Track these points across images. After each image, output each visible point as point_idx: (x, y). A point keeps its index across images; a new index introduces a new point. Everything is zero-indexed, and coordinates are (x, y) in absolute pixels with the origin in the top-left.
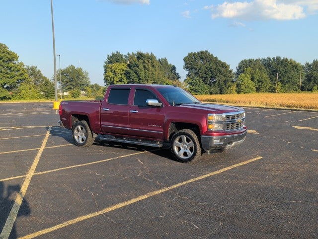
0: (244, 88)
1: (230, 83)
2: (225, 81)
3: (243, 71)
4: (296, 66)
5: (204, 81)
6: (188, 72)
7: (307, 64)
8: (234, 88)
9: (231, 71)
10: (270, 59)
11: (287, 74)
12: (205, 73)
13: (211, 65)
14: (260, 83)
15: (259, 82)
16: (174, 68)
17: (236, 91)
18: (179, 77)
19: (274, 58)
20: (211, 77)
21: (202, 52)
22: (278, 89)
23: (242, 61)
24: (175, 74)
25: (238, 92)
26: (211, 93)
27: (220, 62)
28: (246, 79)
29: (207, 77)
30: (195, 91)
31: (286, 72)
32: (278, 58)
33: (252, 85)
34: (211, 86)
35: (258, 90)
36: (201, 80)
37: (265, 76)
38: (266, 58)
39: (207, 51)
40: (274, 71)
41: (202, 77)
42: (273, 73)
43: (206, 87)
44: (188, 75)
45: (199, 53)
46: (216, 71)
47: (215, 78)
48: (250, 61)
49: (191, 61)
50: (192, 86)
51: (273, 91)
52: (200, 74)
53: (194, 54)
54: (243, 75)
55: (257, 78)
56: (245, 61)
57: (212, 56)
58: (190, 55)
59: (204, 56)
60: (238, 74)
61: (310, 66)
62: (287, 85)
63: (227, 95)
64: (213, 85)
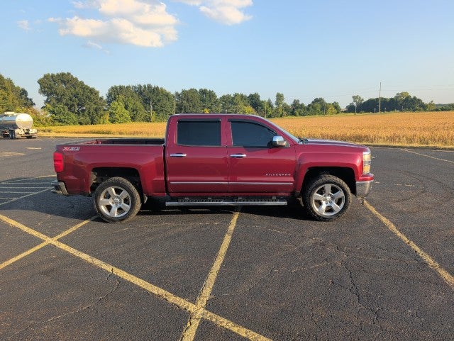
0: (118, 118)
1: (102, 112)
2: (96, 110)
3: (115, 99)
4: (167, 95)
5: (69, 109)
6: (46, 97)
7: (177, 93)
8: (107, 117)
9: (101, 98)
10: (141, 86)
11: (160, 103)
12: (71, 100)
13: (77, 90)
14: (135, 112)
15: (133, 111)
16: (24, 92)
17: (109, 120)
18: (33, 104)
19: (145, 86)
20: (78, 105)
21: (63, 74)
22: (153, 118)
23: (112, 88)
24: (27, 99)
25: (113, 122)
26: (81, 124)
27: (87, 88)
28: (119, 107)
29: (73, 105)
30: (60, 121)
31: (159, 101)
32: (149, 86)
33: (127, 113)
34: (79, 114)
35: (133, 119)
36: (66, 108)
37: (139, 105)
38: (137, 86)
39: (69, 74)
40: (146, 100)
41: (67, 105)
42: (146, 101)
43: (73, 116)
44: (46, 102)
45: (58, 75)
46: (84, 98)
47: (83, 106)
48: (121, 88)
49: (49, 85)
50: (54, 115)
51: (148, 120)
52: (65, 101)
53: (53, 76)
54: (116, 103)
55: (131, 106)
56: (116, 88)
57: (76, 79)
58: (46, 77)
59: (65, 79)
60: (109, 102)
61: (179, 95)
62: (161, 114)
63: (100, 125)
64: (81, 114)
